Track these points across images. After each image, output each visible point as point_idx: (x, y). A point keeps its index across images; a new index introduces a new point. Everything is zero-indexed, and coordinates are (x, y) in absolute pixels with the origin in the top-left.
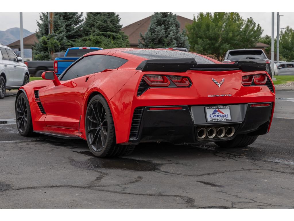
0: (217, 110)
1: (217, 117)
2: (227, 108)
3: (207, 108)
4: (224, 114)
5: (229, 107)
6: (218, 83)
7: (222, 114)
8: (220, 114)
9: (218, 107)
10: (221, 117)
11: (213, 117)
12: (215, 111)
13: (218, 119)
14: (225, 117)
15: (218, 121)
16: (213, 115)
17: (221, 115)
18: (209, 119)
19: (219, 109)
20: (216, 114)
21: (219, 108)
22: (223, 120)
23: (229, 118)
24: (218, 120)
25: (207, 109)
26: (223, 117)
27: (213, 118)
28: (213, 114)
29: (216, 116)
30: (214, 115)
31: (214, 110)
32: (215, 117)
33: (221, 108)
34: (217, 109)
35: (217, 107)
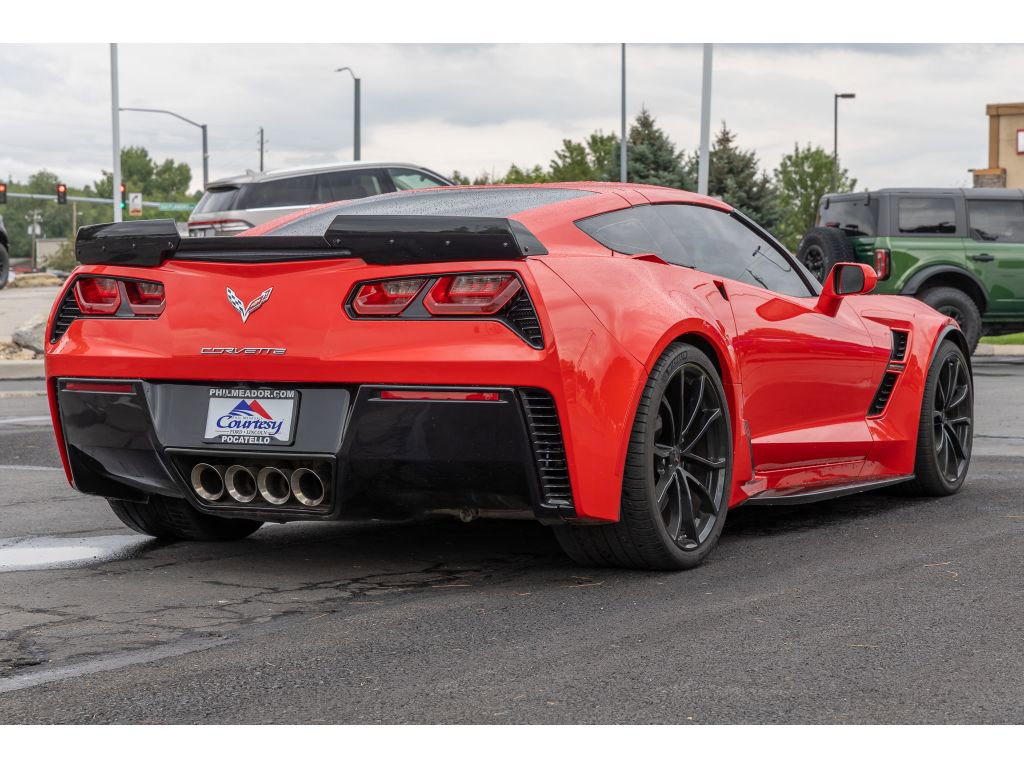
0: (249, 402)
1: (241, 428)
2: (286, 398)
3: (212, 392)
4: (269, 418)
5: (291, 394)
6: (242, 306)
7: (264, 419)
8: (256, 416)
9: (255, 393)
10: (255, 427)
11: (229, 426)
12: (242, 406)
13: (240, 436)
14: (271, 431)
15: (241, 444)
16: (231, 420)
17: (256, 422)
18: (211, 432)
19: (258, 400)
20: (243, 418)
21: (257, 397)
22: (258, 440)
23: (284, 436)
24: (241, 440)
25: (214, 395)
26: (263, 430)
27: (229, 429)
28: (232, 414)
29: (238, 424)
30: (234, 418)
32: (235, 429)
33: (263, 398)
34: (248, 397)
35: (248, 393)
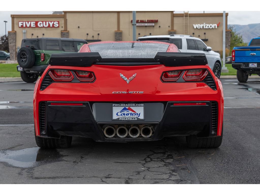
0: (127, 108)
1: (126, 116)
2: (141, 106)
3: (113, 105)
4: (135, 112)
5: (143, 105)
6: (127, 79)
7: (133, 113)
8: (130, 112)
9: (129, 105)
10: (131, 115)
11: (121, 115)
12: (125, 109)
13: (126, 118)
14: (136, 116)
15: (127, 120)
16: (121, 113)
17: (131, 114)
18: (115, 117)
19: (130, 107)
20: (126, 112)
21: (130, 106)
22: (133, 119)
23: (142, 117)
24: (127, 119)
25: (114, 106)
26: (134, 116)
27: (121, 116)
28: (121, 111)
29: (124, 114)
30: (123, 113)
31: (124, 107)
32: (123, 116)
33: (132, 106)
34: (127, 106)
35: (127, 105)
